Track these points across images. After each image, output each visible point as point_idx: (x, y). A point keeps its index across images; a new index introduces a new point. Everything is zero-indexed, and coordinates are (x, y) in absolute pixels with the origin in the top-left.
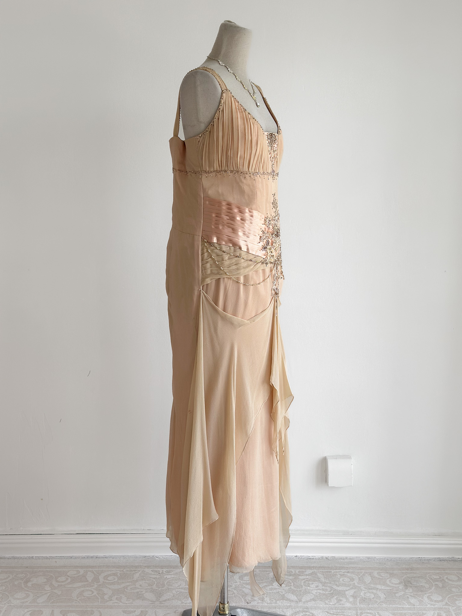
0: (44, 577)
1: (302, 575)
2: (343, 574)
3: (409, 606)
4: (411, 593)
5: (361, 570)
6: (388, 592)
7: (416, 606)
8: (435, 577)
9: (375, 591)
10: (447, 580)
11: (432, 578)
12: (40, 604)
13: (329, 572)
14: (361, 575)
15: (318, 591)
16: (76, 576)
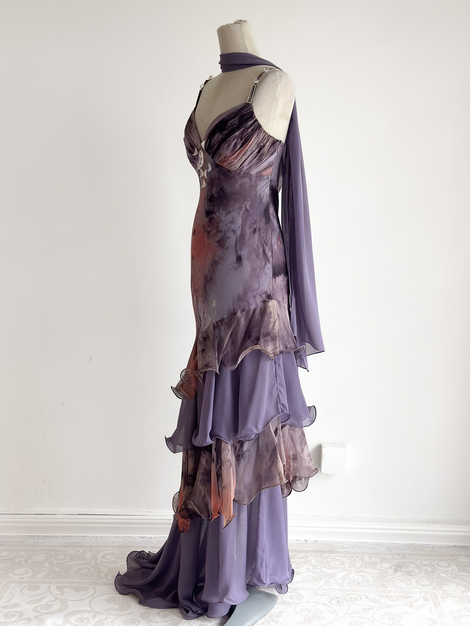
0: (45, 555)
1: (295, 558)
2: (335, 557)
3: (396, 589)
4: (400, 577)
5: (352, 554)
6: (377, 575)
7: (403, 590)
8: (425, 562)
9: (364, 574)
10: (436, 566)
11: (423, 564)
12: (38, 580)
13: (321, 555)
14: (352, 559)
15: (309, 573)
16: (74, 554)
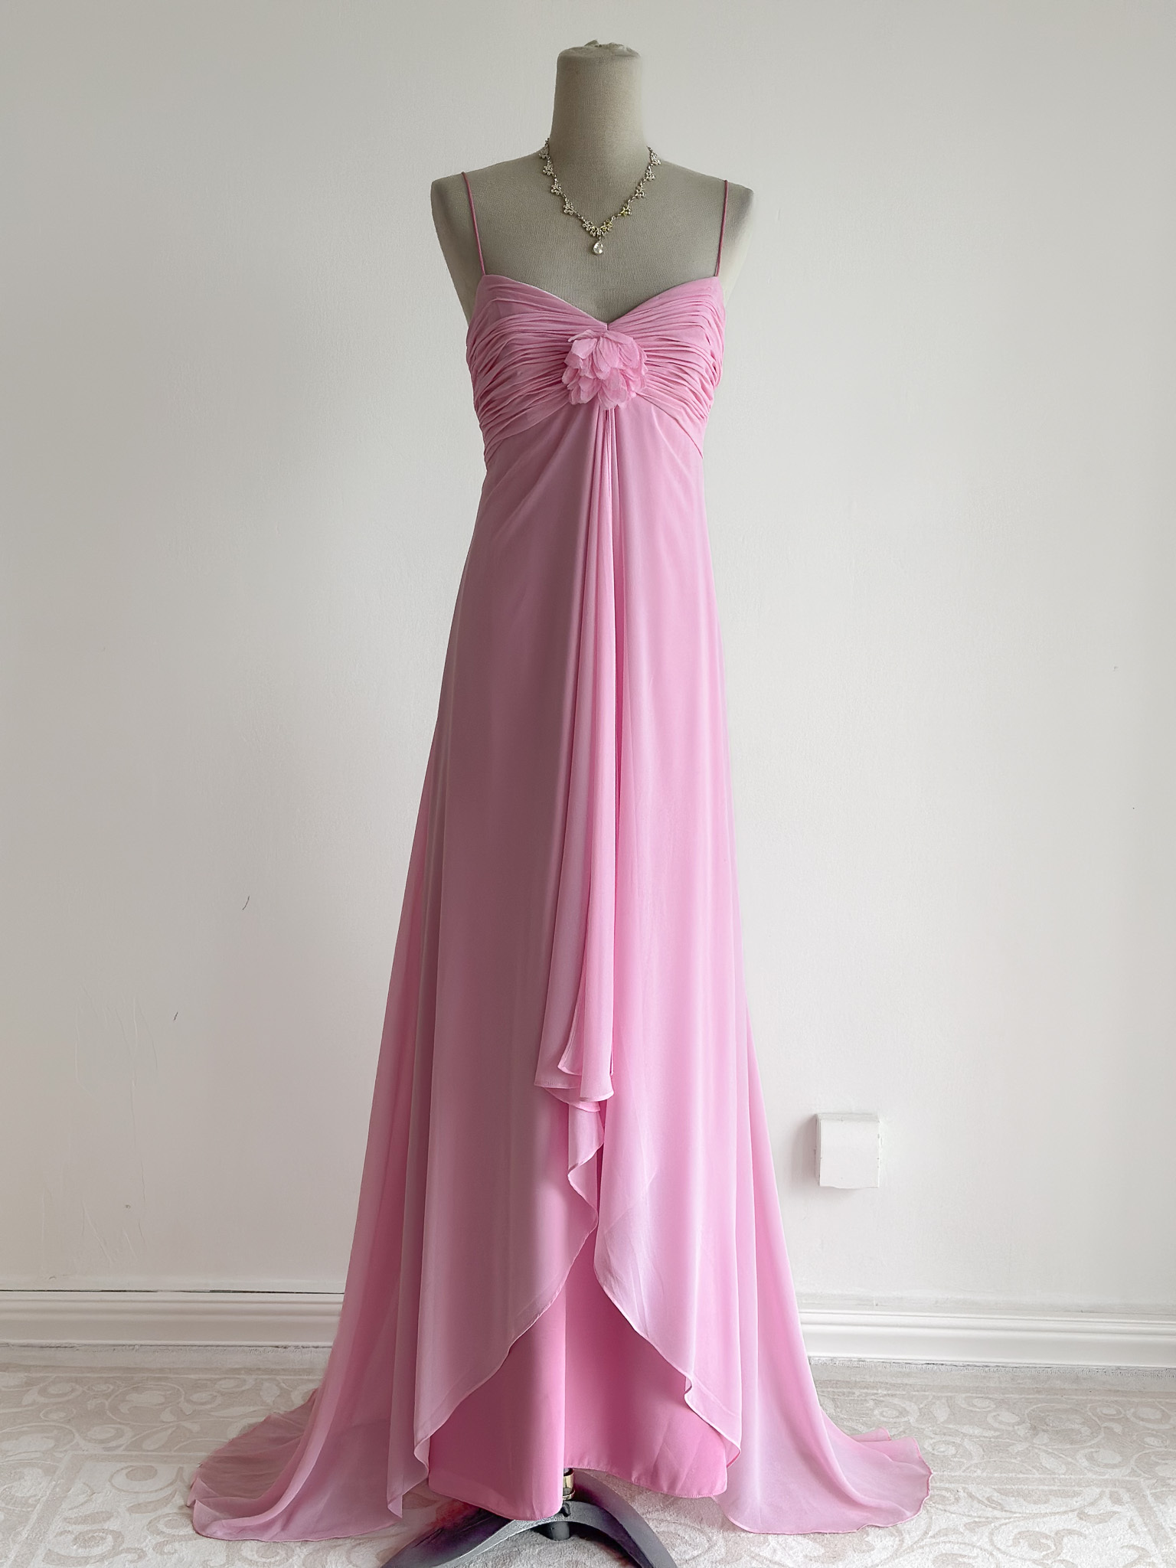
0: (160, 1393)
2: (882, 1398)
3: (1042, 1476)
4: (1046, 1445)
5: (924, 1390)
6: (991, 1442)
7: (1057, 1476)
8: (1105, 1411)
9: (958, 1440)
10: (1133, 1419)
11: (1100, 1413)
12: (149, 1453)
13: (849, 1393)
14: (926, 1402)
